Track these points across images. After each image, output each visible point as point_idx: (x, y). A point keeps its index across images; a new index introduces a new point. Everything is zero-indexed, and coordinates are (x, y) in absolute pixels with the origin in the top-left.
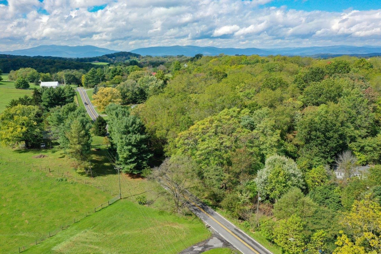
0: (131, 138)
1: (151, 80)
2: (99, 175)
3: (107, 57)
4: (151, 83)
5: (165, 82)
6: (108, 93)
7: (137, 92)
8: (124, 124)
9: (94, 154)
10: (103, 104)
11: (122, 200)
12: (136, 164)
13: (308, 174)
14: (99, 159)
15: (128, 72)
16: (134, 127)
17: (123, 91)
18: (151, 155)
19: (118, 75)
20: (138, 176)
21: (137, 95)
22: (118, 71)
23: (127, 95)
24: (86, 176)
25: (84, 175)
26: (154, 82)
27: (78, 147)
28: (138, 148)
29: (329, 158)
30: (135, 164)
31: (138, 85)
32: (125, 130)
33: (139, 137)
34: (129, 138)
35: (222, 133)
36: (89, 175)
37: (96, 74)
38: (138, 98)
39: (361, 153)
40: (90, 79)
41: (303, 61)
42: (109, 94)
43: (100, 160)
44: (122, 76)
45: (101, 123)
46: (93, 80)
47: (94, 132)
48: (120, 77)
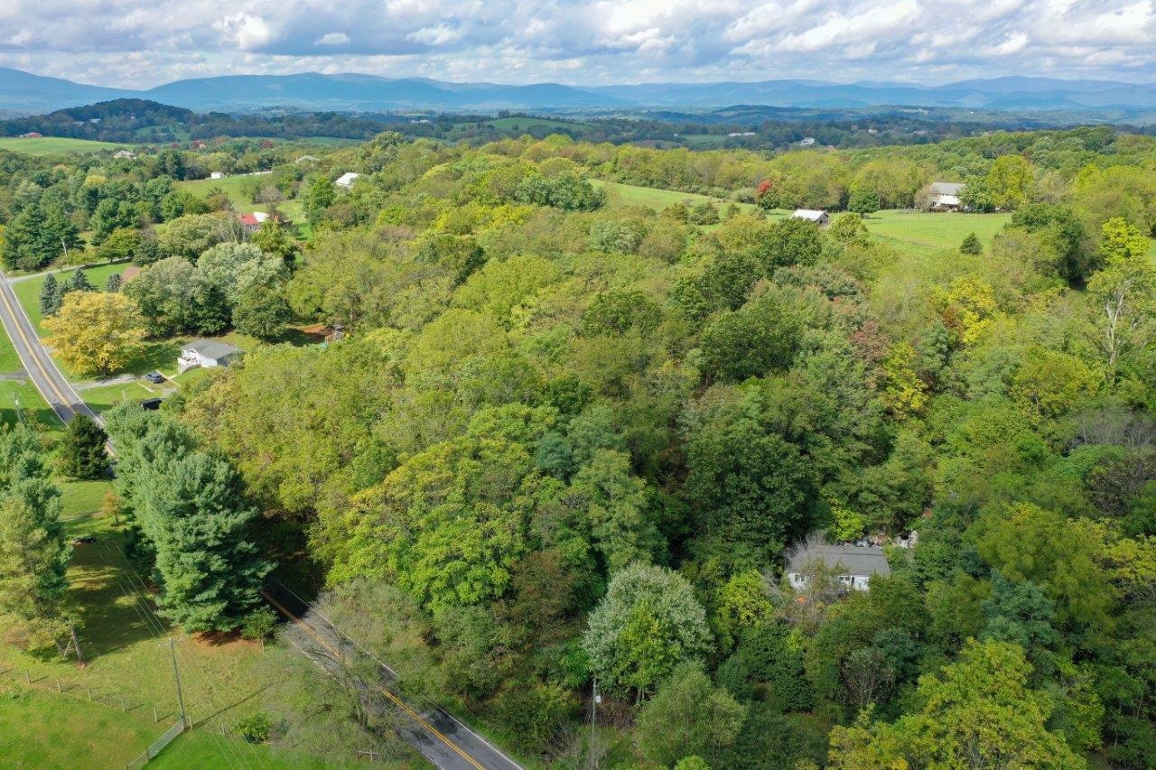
0: (200, 527)
1: (246, 257)
2: (103, 652)
3: (70, 119)
4: (244, 265)
5: (289, 258)
6: (97, 312)
7: (200, 300)
8: (176, 488)
9: (78, 564)
10: (84, 350)
11: (191, 736)
12: (225, 604)
13: (721, 594)
14: (96, 583)
15: (156, 197)
16: (211, 492)
17: (149, 296)
18: (269, 568)
19: (126, 225)
20: (234, 635)
21: (197, 306)
22: (125, 212)
23: (166, 310)
24: (62, 662)
25: (53, 660)
26: (253, 263)
27: (27, 581)
28: (225, 553)
29: (773, 542)
30: (221, 606)
31: (197, 275)
32: (182, 502)
33: (229, 521)
34: (195, 529)
35: (483, 497)
36: (72, 658)
37: (46, 224)
38: (204, 318)
39: (852, 510)
40: (26, 242)
41: (696, 166)
42: (102, 317)
43: (99, 587)
44: (138, 227)
45: (85, 438)
46: (34, 246)
47: (64, 471)
48: (131, 232)
